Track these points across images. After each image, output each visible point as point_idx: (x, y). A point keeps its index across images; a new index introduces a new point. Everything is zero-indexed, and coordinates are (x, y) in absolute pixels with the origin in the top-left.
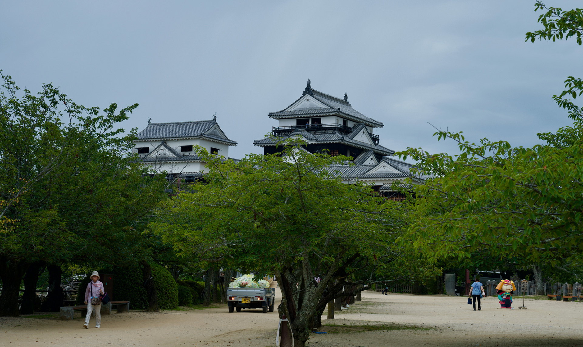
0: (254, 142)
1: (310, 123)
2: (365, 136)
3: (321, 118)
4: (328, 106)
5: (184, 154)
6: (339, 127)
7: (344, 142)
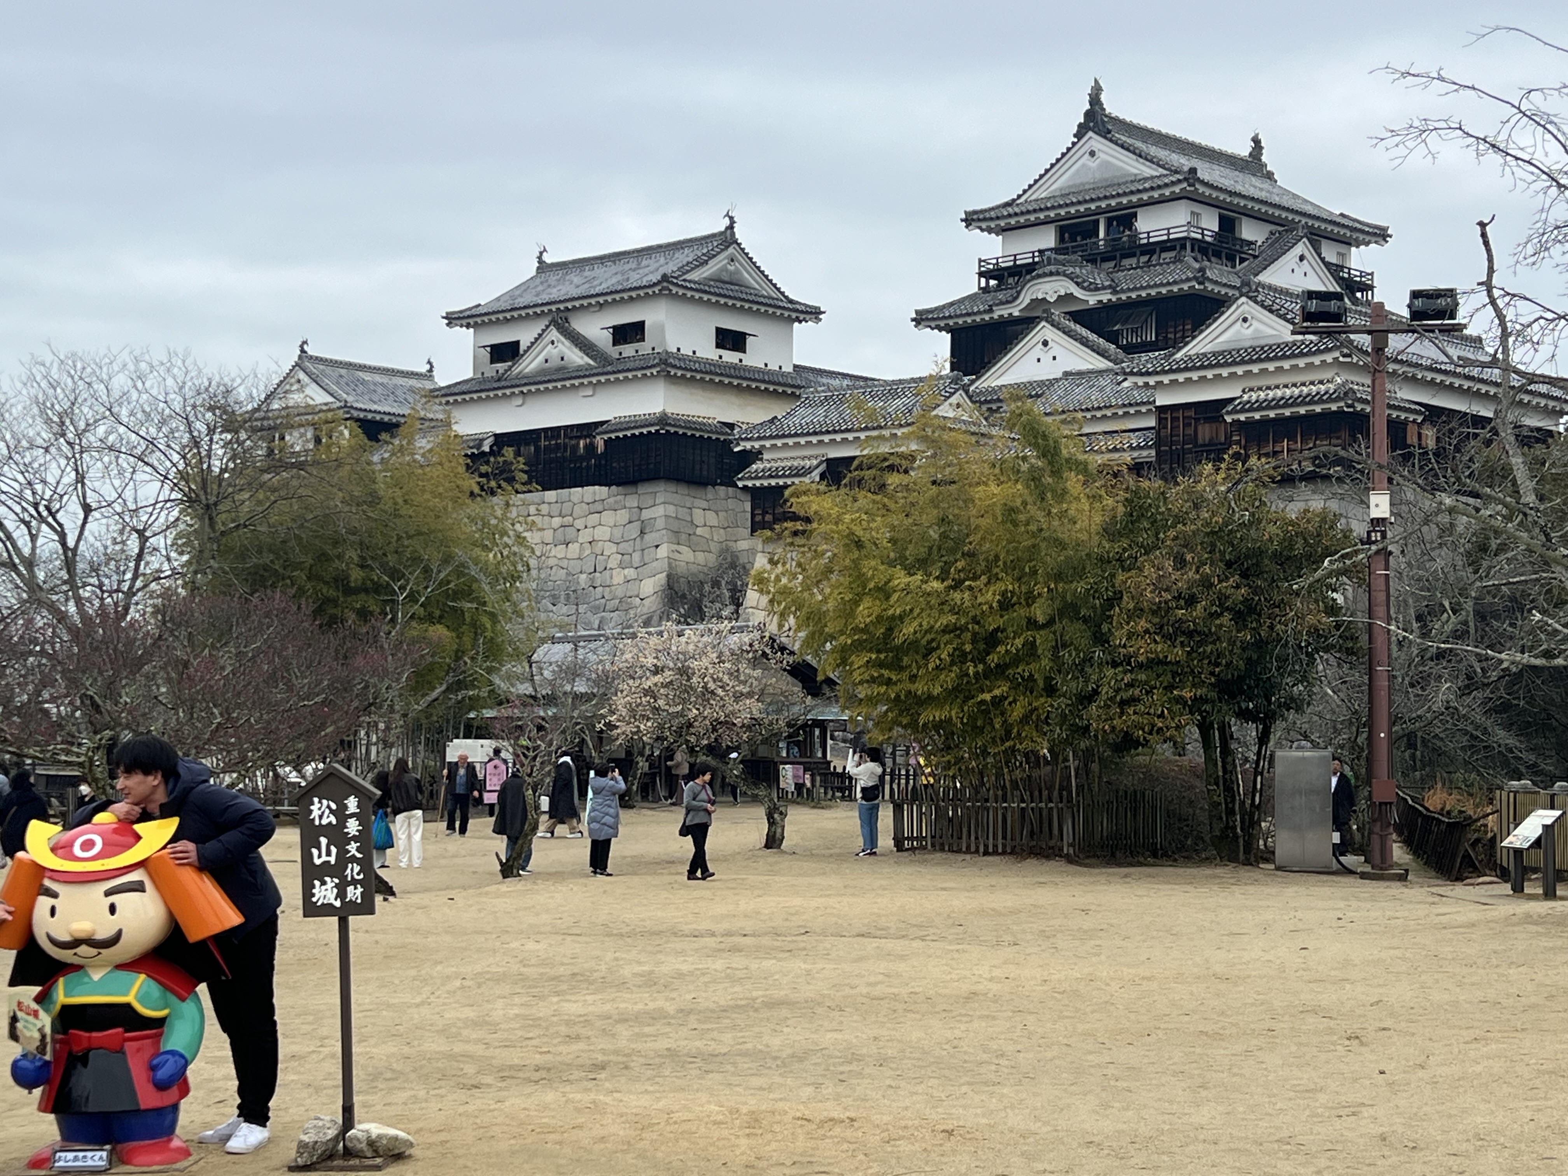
0: (914, 316)
1: (1102, 234)
2: (1310, 272)
3: (1135, 215)
4: (1159, 165)
5: (620, 354)
6: (1199, 237)
7: (1210, 287)
